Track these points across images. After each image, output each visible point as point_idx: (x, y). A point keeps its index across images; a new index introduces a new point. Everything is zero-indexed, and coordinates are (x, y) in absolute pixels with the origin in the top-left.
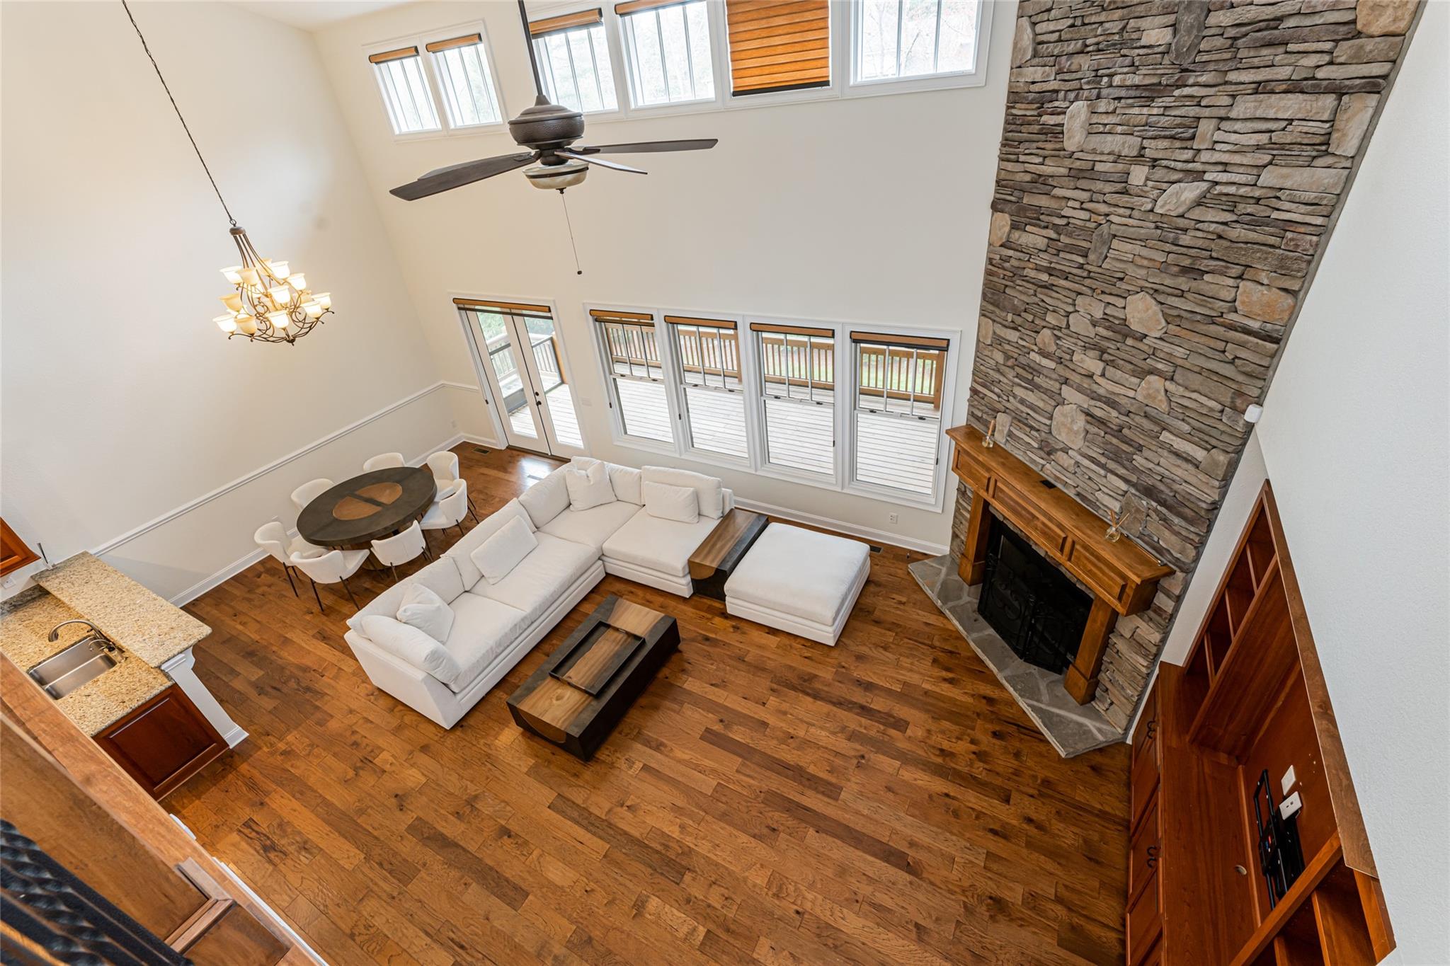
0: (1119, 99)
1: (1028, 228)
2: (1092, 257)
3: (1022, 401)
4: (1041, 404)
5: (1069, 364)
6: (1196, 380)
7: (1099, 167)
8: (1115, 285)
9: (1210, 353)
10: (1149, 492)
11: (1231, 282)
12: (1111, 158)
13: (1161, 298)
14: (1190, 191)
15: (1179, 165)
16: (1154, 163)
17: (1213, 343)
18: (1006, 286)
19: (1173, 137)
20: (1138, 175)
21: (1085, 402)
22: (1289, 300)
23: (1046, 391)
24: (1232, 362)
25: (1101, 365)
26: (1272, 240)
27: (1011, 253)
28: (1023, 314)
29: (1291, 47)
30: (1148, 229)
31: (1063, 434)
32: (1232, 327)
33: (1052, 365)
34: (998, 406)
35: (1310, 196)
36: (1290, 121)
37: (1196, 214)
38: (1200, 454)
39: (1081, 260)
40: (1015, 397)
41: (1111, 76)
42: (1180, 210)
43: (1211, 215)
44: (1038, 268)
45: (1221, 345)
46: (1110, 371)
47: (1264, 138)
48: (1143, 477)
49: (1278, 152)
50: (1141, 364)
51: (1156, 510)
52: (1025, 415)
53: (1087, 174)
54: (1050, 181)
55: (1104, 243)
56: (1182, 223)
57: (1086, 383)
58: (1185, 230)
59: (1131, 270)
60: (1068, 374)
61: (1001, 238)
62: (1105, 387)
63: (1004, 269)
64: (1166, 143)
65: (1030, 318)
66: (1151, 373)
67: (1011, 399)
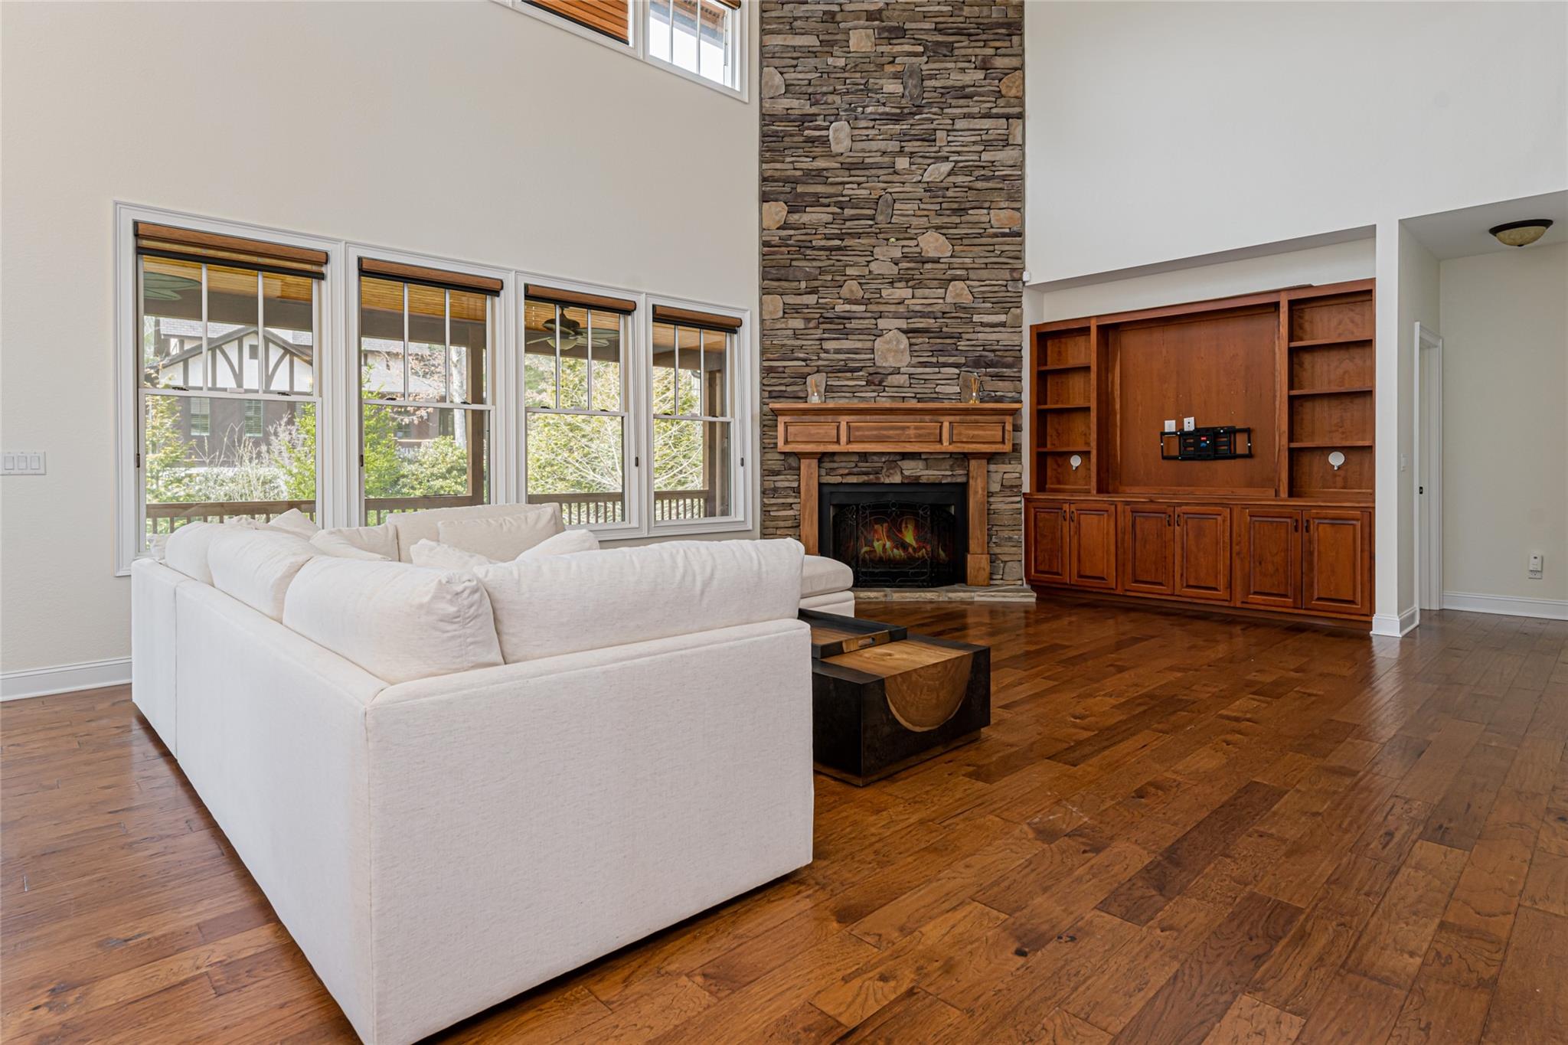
0: (875, 120)
1: (808, 209)
2: (880, 218)
3: (838, 351)
4: (859, 345)
5: (880, 300)
6: (984, 274)
7: (867, 160)
8: (904, 233)
9: (988, 254)
10: (978, 363)
11: (985, 211)
12: (879, 154)
13: (944, 231)
14: (946, 167)
15: (933, 155)
16: (912, 155)
17: (986, 248)
18: (792, 260)
19: (923, 140)
20: (902, 163)
21: (903, 324)
22: (1017, 214)
23: (861, 331)
24: (1000, 256)
25: (910, 290)
26: (1000, 186)
27: (792, 232)
28: (820, 277)
29: (975, 98)
30: (920, 191)
31: (891, 359)
32: (996, 235)
33: (862, 308)
34: (807, 370)
35: (1011, 163)
36: (988, 130)
37: (952, 179)
38: (1002, 318)
39: (871, 222)
40: (827, 352)
41: (864, 107)
42: (942, 178)
43: (960, 179)
44: (828, 236)
45: (991, 248)
46: (919, 292)
47: (979, 138)
48: (970, 354)
49: (988, 145)
50: (944, 277)
51: (986, 375)
52: (842, 363)
53: (860, 166)
54: (825, 173)
55: (889, 206)
56: (943, 185)
57: (901, 309)
58: (947, 189)
59: (915, 221)
60: (882, 308)
61: (779, 221)
62: (916, 304)
63: (788, 246)
64: (919, 143)
65: (829, 278)
66: (951, 280)
67: (823, 355)
